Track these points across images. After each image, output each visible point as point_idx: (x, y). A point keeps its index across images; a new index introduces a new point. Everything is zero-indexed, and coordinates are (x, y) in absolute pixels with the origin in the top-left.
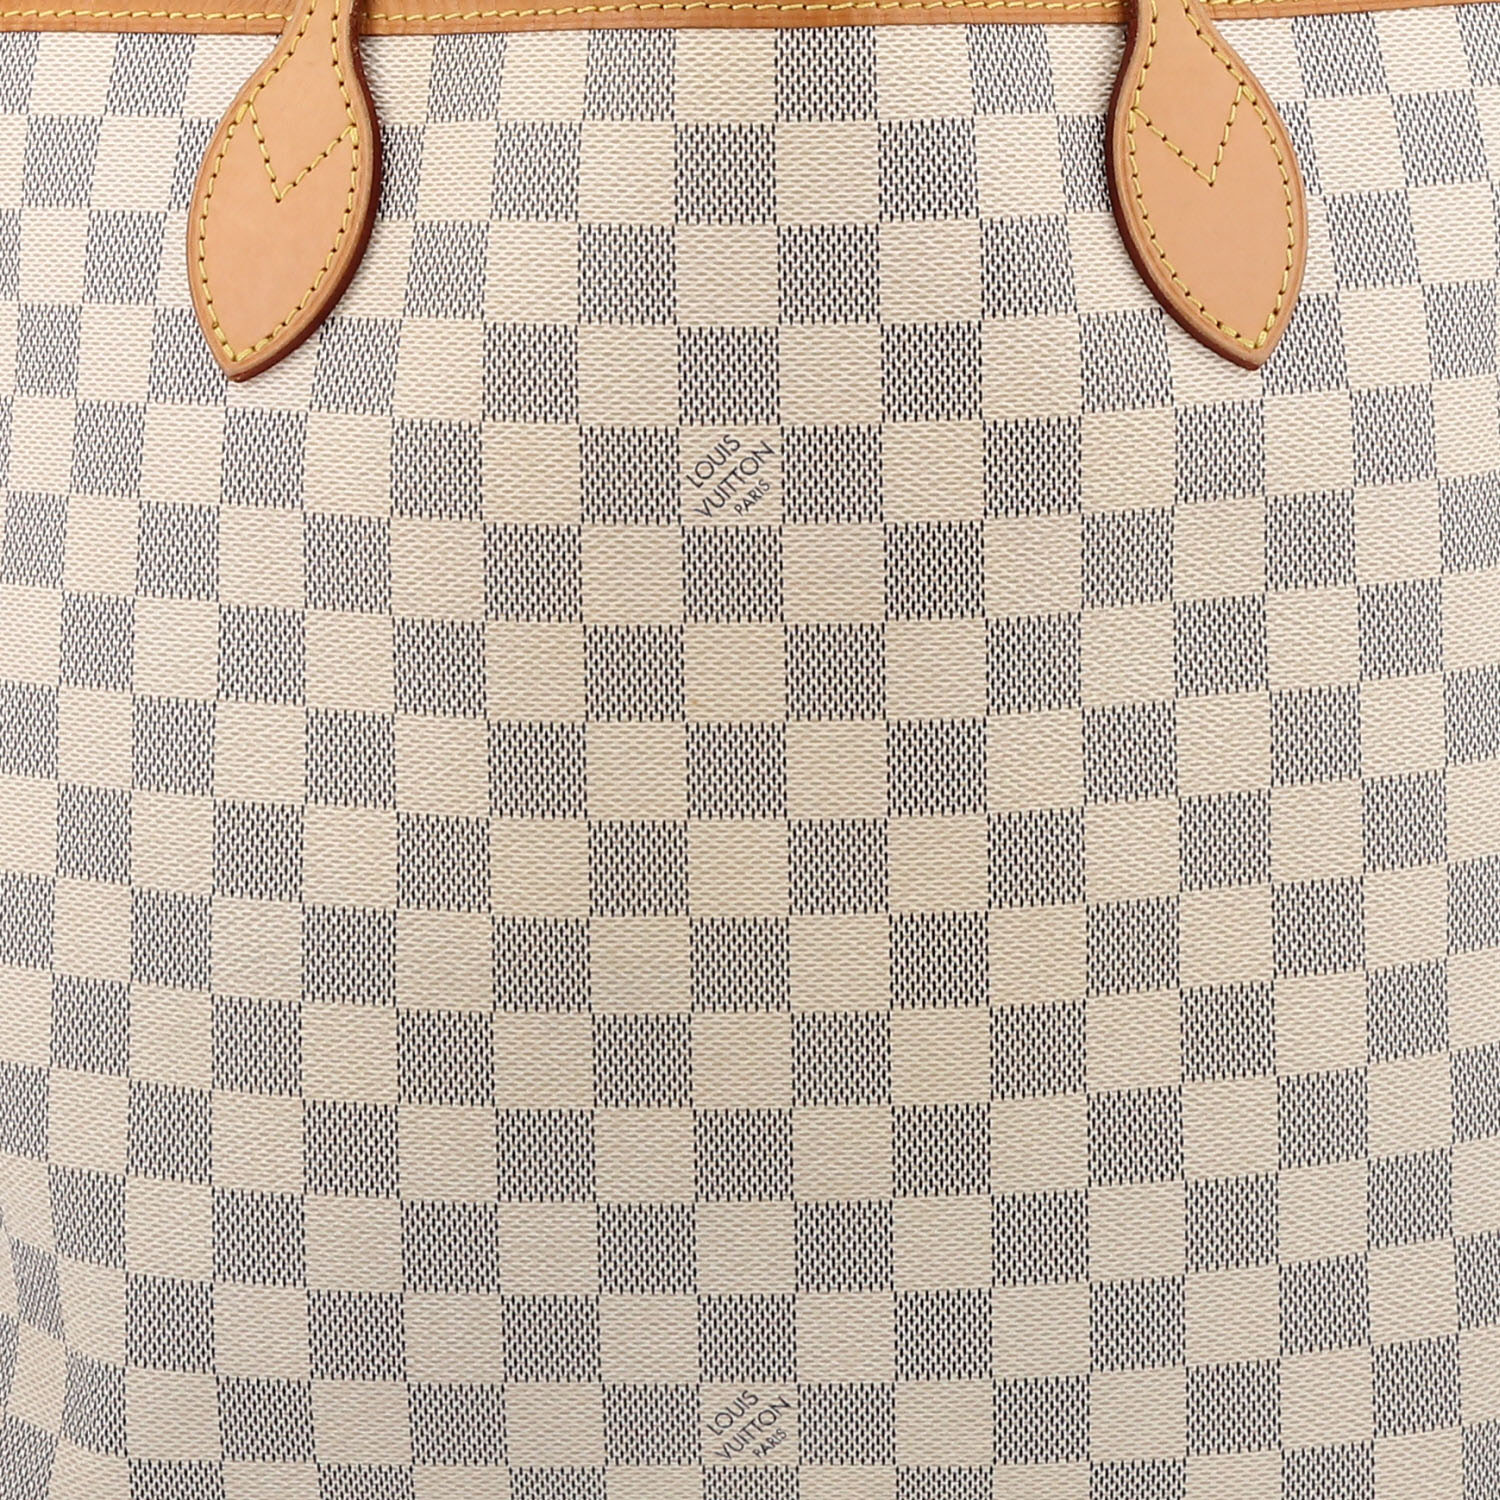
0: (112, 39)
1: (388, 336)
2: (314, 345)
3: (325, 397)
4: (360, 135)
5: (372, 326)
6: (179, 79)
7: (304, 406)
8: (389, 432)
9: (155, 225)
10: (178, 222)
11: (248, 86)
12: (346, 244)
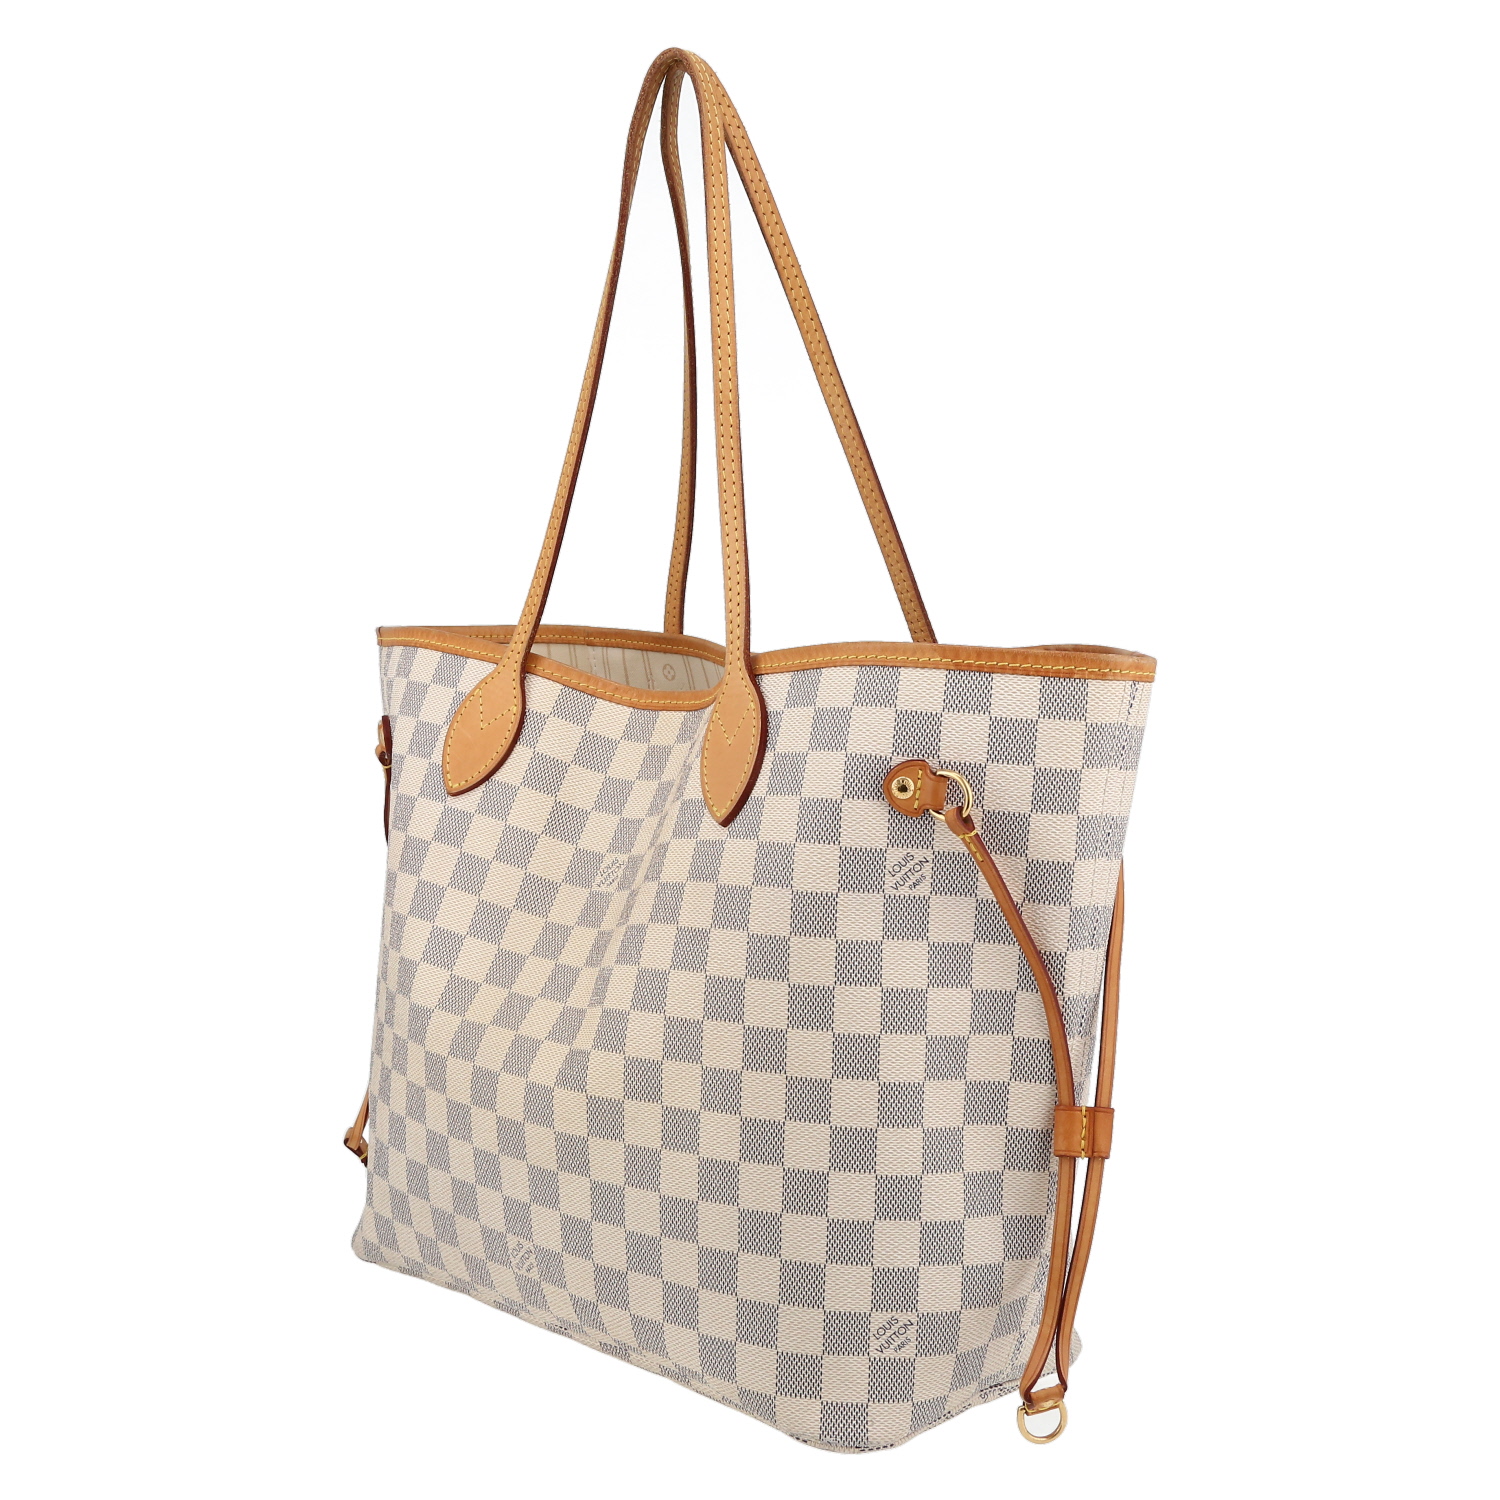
0: (440, 654)
1: (511, 791)
2: (483, 787)
3: (482, 809)
4: (516, 709)
5: (507, 786)
6: (458, 674)
7: (473, 811)
8: (503, 828)
9: (439, 728)
10: (444, 731)
11: (481, 682)
12: (502, 751)
